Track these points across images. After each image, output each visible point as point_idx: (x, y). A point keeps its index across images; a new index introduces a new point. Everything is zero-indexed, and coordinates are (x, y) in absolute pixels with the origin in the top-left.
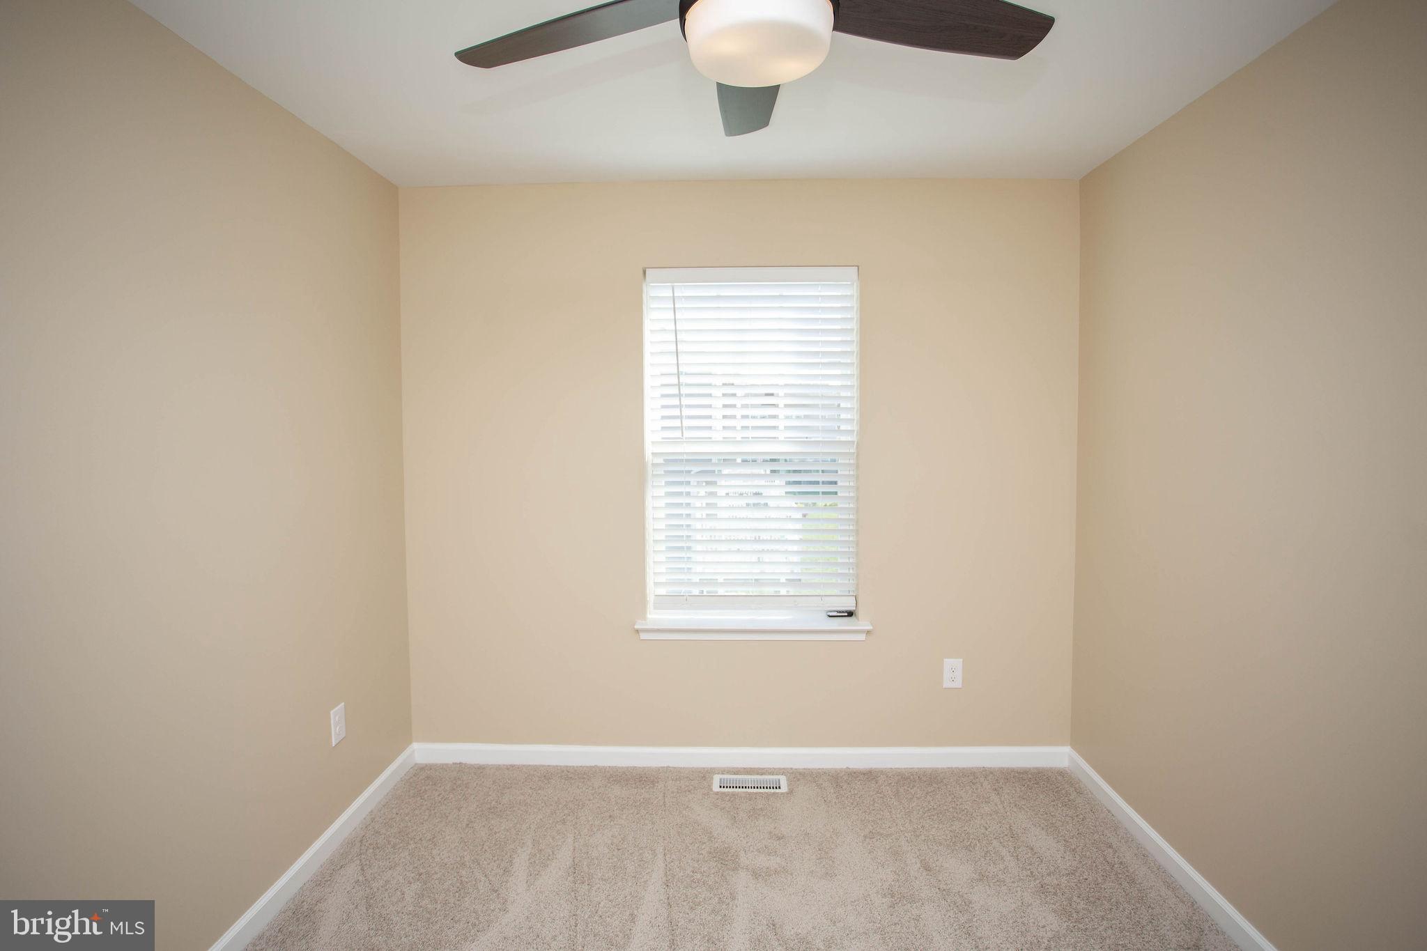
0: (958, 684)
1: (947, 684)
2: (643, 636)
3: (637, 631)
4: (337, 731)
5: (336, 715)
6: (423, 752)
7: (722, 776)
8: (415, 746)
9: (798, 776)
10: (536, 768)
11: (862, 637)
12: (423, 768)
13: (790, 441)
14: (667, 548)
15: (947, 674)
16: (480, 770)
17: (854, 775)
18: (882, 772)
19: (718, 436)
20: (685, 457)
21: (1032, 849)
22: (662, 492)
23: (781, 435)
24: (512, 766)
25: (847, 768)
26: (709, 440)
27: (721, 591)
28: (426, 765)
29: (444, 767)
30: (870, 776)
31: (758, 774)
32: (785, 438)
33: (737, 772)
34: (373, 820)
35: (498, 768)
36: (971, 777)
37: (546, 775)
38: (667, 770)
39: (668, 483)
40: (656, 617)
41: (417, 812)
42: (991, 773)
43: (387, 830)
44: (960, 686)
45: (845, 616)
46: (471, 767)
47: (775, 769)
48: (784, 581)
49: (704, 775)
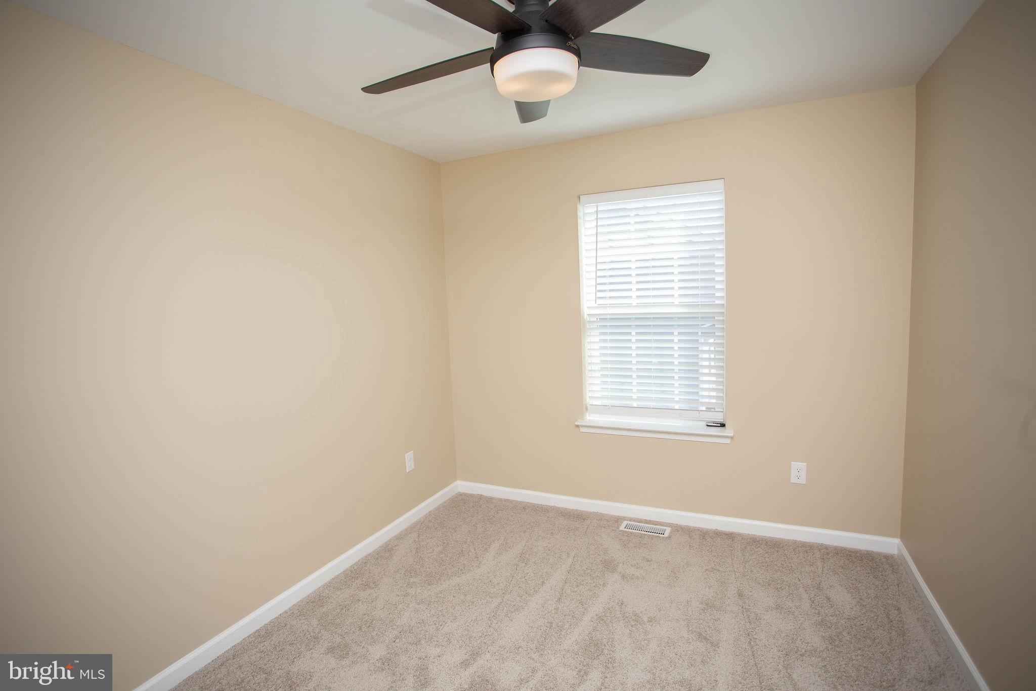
0: (803, 480)
1: (793, 480)
2: (582, 430)
3: (578, 426)
4: (410, 465)
5: (409, 457)
6: (462, 486)
7: (629, 522)
8: (459, 482)
9: (678, 529)
10: (520, 503)
11: (728, 441)
12: (461, 495)
13: (682, 305)
14: (601, 375)
15: (794, 473)
16: (490, 500)
17: (718, 534)
18: (740, 535)
19: (634, 302)
20: (609, 317)
21: (829, 599)
22: (597, 339)
23: (677, 301)
24: (508, 500)
25: (716, 529)
26: (630, 306)
27: (635, 405)
28: (464, 493)
29: (472, 496)
30: (730, 536)
31: (653, 524)
32: (679, 303)
33: (640, 521)
34: (430, 515)
35: (500, 500)
36: (807, 548)
37: (524, 507)
38: (597, 514)
39: (602, 334)
40: (592, 418)
41: (451, 515)
42: (826, 548)
43: (435, 521)
44: (805, 483)
45: (719, 426)
46: (486, 497)
47: (665, 523)
48: (678, 400)
49: (618, 520)
